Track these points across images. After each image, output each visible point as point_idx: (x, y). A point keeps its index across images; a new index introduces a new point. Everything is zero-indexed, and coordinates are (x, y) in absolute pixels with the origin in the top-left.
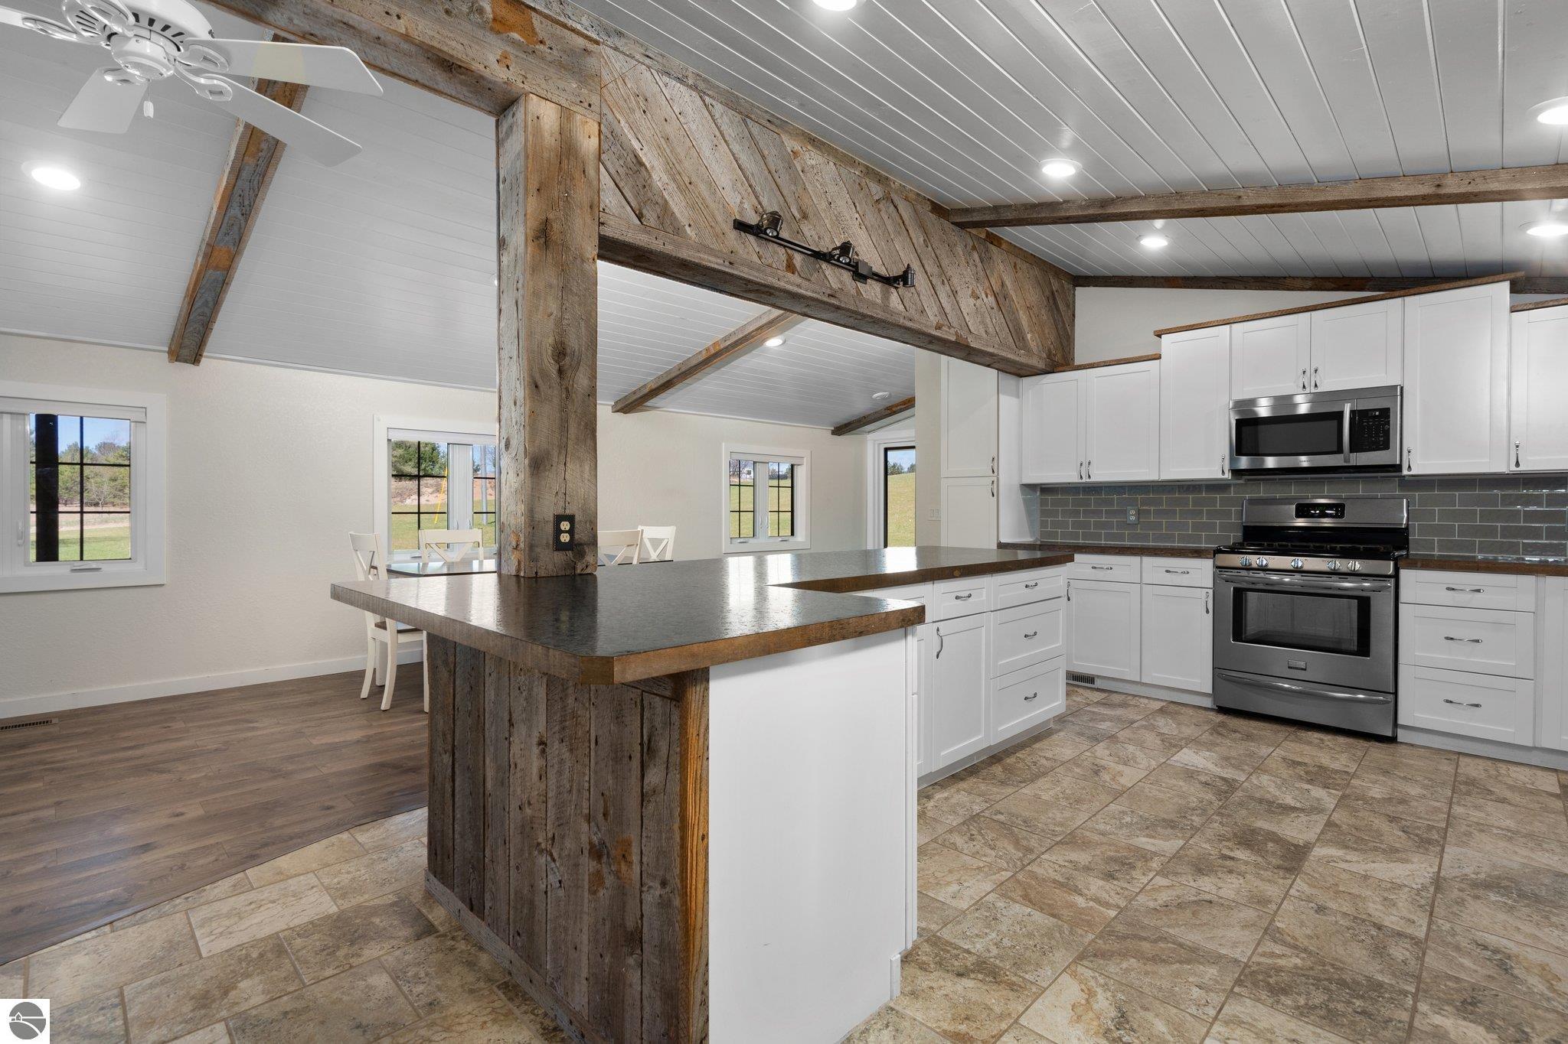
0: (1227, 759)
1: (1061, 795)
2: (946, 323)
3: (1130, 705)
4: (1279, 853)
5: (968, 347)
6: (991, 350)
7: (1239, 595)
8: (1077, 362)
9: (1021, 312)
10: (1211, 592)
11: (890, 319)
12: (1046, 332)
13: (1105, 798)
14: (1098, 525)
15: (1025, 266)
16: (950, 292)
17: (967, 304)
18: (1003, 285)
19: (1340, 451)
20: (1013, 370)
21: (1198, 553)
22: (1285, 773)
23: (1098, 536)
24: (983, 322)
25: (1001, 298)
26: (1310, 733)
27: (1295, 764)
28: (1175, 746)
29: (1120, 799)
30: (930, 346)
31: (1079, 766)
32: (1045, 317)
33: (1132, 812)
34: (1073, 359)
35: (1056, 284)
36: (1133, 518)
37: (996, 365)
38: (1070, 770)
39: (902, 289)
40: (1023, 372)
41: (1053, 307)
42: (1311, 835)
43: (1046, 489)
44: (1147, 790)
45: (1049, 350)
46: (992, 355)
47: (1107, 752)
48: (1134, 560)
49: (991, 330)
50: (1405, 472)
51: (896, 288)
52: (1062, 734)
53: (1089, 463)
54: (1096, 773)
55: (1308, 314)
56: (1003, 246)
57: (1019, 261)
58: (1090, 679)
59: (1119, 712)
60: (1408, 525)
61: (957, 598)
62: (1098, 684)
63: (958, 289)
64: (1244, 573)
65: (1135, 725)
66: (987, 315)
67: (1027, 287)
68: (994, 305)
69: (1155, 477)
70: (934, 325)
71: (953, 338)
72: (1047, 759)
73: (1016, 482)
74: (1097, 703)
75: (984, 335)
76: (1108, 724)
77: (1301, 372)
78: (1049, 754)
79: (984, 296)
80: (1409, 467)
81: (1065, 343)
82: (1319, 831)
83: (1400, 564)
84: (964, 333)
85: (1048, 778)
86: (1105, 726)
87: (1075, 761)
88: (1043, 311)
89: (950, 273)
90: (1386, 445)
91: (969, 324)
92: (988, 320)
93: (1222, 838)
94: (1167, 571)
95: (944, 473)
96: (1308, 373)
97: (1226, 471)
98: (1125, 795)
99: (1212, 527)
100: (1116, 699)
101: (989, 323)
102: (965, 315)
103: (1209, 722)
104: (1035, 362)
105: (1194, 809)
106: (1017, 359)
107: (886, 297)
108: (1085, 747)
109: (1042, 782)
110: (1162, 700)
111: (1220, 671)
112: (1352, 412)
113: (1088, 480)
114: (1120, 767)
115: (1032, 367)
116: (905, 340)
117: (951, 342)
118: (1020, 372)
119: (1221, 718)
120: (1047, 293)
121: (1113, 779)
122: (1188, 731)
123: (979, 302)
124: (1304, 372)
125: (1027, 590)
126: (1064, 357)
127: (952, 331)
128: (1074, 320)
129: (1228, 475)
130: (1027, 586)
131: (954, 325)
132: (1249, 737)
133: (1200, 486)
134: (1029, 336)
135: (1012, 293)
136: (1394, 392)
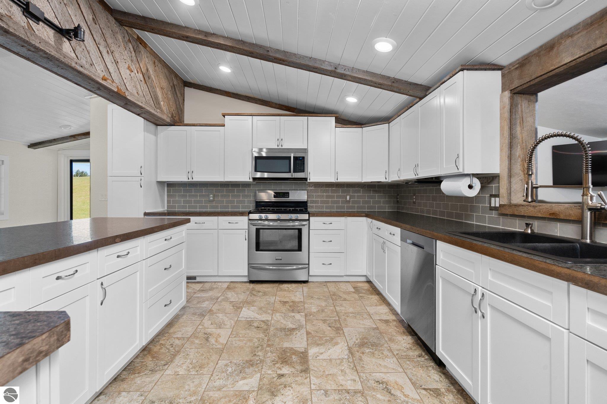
0: (261, 309)
1: (191, 366)
2: (110, 78)
3: (214, 288)
4: (298, 361)
5: (126, 98)
6: (140, 104)
7: (258, 231)
8: (186, 122)
9: (158, 89)
10: (247, 230)
11: (62, 58)
12: (171, 104)
13: (215, 357)
14: (195, 202)
15: (160, 65)
16: (113, 61)
17: (125, 73)
18: (147, 70)
19: (290, 172)
20: (153, 120)
21: (242, 214)
22: (283, 309)
23: (196, 207)
24: (135, 87)
25: (146, 77)
26: (283, 285)
27: (285, 303)
28: (239, 308)
29: (223, 355)
30: (98, 92)
31: (197, 338)
32: (170, 96)
33: (231, 362)
34: (183, 121)
35: (176, 82)
36: (211, 198)
37: (143, 115)
38: (192, 343)
39: (74, 41)
40: (158, 123)
41: (174, 92)
42: (304, 344)
43: (170, 185)
44: (234, 343)
45: (172, 113)
46: (141, 107)
47: (210, 322)
48: (215, 218)
49: (140, 93)
50: (308, 181)
51: (69, 40)
52: (185, 317)
53: (192, 172)
54: (207, 339)
55: (279, 117)
56: (148, 49)
57: (156, 61)
58: (194, 278)
59: (210, 294)
60: (307, 200)
61: (118, 257)
62: (198, 279)
63: (119, 61)
64: (260, 222)
65: (219, 300)
66: (137, 83)
67: (161, 76)
68: (142, 79)
69: (222, 180)
70: (101, 77)
71: (116, 90)
72: (179, 339)
73: (154, 180)
74: (199, 291)
75: (136, 95)
76: (207, 303)
77: (277, 140)
78: (179, 335)
79: (136, 72)
80: (310, 179)
81: (180, 112)
82: (305, 339)
83: (310, 215)
84: (123, 89)
85: (182, 355)
86: (205, 304)
87: (194, 335)
88: (169, 93)
89: (112, 49)
90: (303, 171)
91: (126, 84)
92: (139, 87)
93: (274, 362)
94: (229, 223)
95: (109, 174)
96: (279, 140)
97: (251, 178)
98: (224, 351)
99: (243, 202)
100: (207, 286)
101: (139, 88)
102: (124, 79)
103: (248, 289)
104: (166, 118)
105: (257, 347)
106: (156, 113)
107: (59, 44)
108: (198, 322)
109: (178, 360)
110: (227, 282)
111: (251, 266)
112: (294, 157)
113: (192, 180)
114: (219, 331)
115: (163, 120)
116: (78, 83)
117: (113, 91)
118: (156, 122)
119: (252, 286)
120: (171, 84)
121: (216, 341)
122: (242, 297)
123: (132, 74)
124: (278, 140)
125: (166, 242)
126: (179, 119)
127: (114, 84)
128: (184, 103)
129: (251, 180)
130: (165, 240)
131: (116, 82)
132: (265, 294)
133: (239, 184)
134: (162, 103)
135: (153, 76)
136: (305, 151)
